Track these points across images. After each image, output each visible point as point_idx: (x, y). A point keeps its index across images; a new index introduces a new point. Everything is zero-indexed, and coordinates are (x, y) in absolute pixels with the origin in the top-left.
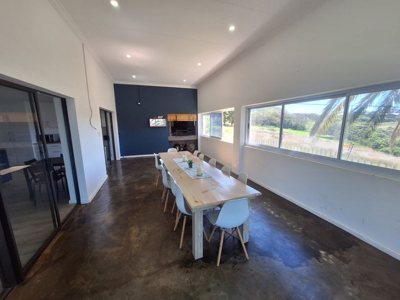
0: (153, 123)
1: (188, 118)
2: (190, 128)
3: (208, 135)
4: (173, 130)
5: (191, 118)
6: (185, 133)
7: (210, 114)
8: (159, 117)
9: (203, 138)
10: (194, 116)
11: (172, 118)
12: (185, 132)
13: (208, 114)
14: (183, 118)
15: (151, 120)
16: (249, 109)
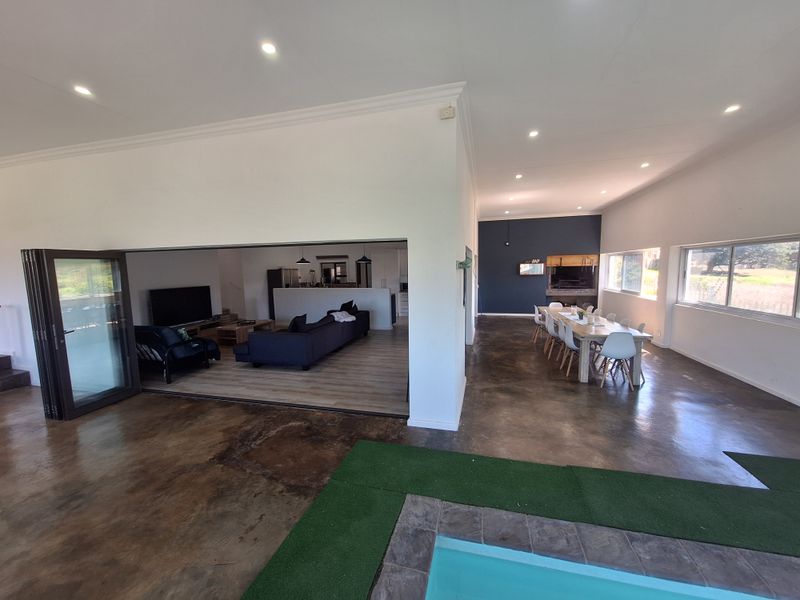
0: (525, 268)
1: (580, 261)
2: (584, 278)
3: (617, 290)
4: (555, 279)
5: (588, 261)
6: (575, 285)
7: (624, 255)
8: (534, 261)
9: (607, 293)
10: (594, 258)
11: (553, 261)
12: (574, 283)
13: (619, 255)
14: (572, 261)
15: (522, 266)
16: (686, 251)
